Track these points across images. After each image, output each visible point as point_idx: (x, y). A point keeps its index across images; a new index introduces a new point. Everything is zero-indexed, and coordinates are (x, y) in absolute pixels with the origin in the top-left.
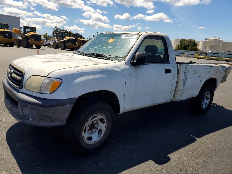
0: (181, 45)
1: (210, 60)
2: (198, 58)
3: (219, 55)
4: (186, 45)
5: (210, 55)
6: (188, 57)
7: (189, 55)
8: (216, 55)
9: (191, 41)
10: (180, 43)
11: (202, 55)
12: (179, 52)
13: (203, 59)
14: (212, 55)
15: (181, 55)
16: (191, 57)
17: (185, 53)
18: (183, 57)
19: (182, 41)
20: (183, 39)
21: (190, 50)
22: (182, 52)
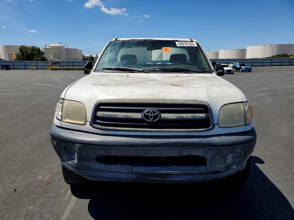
0: (23, 54)
1: (67, 71)
2: (52, 69)
3: (74, 64)
4: (29, 53)
5: (64, 64)
6: (37, 69)
7: (38, 67)
8: (71, 64)
9: (34, 49)
10: (21, 51)
11: (55, 65)
12: (23, 64)
13: (58, 69)
14: (67, 64)
15: (27, 67)
16: (41, 69)
17: (32, 64)
18: (30, 70)
19: (23, 49)
20: (23, 46)
21: (36, 60)
22: (27, 63)
